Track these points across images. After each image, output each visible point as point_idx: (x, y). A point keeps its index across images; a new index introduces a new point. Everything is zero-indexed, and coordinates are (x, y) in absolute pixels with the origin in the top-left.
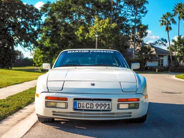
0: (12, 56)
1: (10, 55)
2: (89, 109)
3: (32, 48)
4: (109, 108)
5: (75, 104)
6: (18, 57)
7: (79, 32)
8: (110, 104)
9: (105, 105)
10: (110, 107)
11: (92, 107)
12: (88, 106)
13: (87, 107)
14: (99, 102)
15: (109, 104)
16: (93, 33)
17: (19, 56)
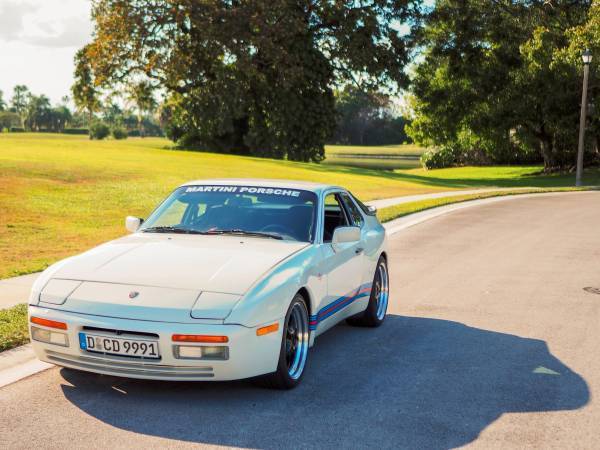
0: (325, 119)
1: (318, 116)
2: (111, 352)
3: (393, 93)
4: (153, 354)
5: (81, 338)
6: (378, 113)
7: (531, 44)
8: (155, 344)
9: (144, 347)
10: (156, 352)
11: (116, 348)
12: (108, 345)
13: (108, 347)
14: (131, 339)
15: (152, 345)
16: (575, 48)
17: (381, 110)
